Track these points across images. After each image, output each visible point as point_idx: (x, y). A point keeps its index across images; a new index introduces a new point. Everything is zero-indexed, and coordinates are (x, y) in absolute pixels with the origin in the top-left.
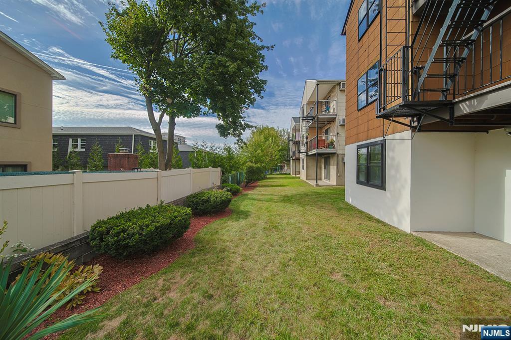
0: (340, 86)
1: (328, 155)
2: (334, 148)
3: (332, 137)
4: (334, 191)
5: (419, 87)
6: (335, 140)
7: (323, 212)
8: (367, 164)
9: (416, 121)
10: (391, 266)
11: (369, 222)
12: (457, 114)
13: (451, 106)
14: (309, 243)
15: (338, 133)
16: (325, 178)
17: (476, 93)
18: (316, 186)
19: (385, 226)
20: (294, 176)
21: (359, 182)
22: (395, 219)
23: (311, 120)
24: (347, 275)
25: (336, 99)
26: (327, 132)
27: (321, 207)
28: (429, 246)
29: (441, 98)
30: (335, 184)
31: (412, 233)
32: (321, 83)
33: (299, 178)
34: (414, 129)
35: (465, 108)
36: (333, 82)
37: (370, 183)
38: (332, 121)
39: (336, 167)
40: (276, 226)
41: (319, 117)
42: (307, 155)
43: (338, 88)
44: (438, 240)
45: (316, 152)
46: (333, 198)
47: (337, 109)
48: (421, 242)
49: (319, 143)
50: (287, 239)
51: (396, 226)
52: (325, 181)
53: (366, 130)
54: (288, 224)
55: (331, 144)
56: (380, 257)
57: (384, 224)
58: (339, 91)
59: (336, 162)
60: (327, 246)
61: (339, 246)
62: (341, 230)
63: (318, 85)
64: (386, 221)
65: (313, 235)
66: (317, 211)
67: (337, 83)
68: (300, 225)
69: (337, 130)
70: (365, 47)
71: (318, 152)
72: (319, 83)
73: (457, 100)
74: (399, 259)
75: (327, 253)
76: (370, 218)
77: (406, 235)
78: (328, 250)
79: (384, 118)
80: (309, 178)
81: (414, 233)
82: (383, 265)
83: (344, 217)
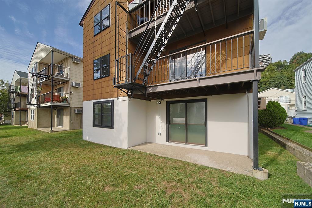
0: (73, 59)
1: (61, 108)
2: (67, 102)
3: (65, 94)
4: (70, 134)
5: (137, 77)
6: (68, 97)
7: (71, 151)
8: (101, 114)
9: (130, 92)
10: (130, 168)
11: (105, 149)
12: (147, 92)
13: (145, 88)
14: (73, 177)
15: (71, 92)
16: (57, 125)
17: (155, 85)
18: (51, 132)
19: (115, 149)
20: (19, 125)
21: (94, 125)
22: (119, 143)
23: (45, 77)
24: (113, 184)
25: (69, 67)
26: (59, 90)
27: (66, 147)
28: (138, 153)
29: (143, 84)
30: (68, 128)
31: (128, 148)
32: (56, 51)
33: (27, 127)
34: (130, 96)
35: (150, 90)
36: (67, 55)
37: (103, 125)
38: (66, 82)
39: (69, 116)
40: (27, 176)
41: (54, 77)
42: (39, 107)
43: (71, 60)
44: (139, 148)
45: (51, 105)
46: (71, 139)
47: (70, 75)
48: (134, 152)
49: (53, 98)
50: (50, 182)
51: (120, 147)
52: (57, 127)
53: (100, 93)
54: (41, 169)
55: (65, 100)
56: (123, 166)
57: (114, 148)
58: (71, 62)
59: (69, 113)
60: (89, 173)
61: (97, 169)
62: (92, 159)
63: (53, 51)
64: (114, 146)
65: (73, 169)
66: (65, 151)
67: (70, 56)
68: (56, 166)
69: (70, 90)
70: (98, 42)
71: (53, 104)
72: (54, 50)
73: (148, 86)
74: (131, 163)
75: (92, 177)
76: (105, 146)
77: (126, 150)
78: (91, 175)
79: (118, 88)
80: (40, 126)
81: (129, 149)
82: (126, 169)
83: (88, 150)
